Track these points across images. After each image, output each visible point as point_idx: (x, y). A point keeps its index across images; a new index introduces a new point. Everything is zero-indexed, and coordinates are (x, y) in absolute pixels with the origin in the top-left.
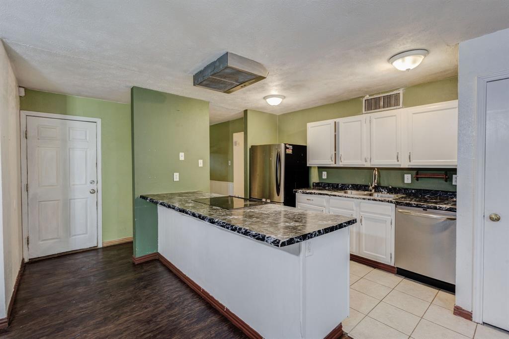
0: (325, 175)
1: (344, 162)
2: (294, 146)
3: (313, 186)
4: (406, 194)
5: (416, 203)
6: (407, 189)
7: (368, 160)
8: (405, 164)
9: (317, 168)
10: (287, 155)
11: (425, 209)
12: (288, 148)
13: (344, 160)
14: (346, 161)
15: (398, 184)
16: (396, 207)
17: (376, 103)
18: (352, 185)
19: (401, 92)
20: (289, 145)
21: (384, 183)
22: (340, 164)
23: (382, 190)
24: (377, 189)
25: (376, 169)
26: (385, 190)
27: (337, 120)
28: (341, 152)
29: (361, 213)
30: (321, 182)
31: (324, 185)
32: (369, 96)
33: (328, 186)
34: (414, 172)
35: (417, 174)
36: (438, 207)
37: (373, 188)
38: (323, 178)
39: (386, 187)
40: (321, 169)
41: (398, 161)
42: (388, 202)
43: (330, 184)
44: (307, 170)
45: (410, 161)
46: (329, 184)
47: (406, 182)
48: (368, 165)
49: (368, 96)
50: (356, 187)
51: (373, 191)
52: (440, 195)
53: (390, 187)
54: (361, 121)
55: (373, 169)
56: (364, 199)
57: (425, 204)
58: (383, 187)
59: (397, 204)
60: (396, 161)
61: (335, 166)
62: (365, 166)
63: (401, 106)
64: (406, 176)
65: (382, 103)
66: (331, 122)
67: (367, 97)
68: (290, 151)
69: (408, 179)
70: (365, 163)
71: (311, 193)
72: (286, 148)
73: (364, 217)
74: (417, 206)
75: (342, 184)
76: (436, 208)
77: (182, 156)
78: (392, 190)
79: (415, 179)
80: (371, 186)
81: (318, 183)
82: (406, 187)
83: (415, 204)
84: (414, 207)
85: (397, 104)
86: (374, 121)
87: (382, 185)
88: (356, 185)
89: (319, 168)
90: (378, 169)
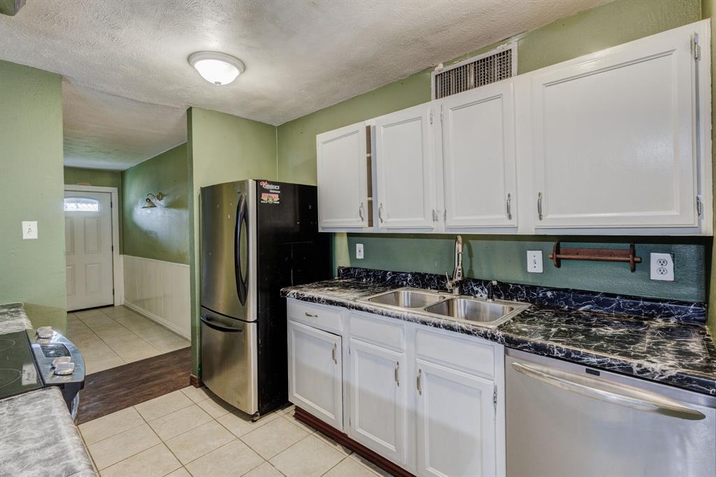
0: (360, 251)
1: (389, 222)
2: (284, 185)
3: (339, 276)
4: (532, 301)
5: (564, 347)
6: (534, 288)
7: (441, 217)
8: (527, 225)
9: (346, 235)
10: (264, 207)
11: (594, 370)
12: (267, 191)
13: (389, 216)
14: (390, 220)
15: (512, 275)
16: (506, 352)
17: (458, 79)
18: (414, 275)
20: (270, 183)
21: (481, 273)
22: (380, 227)
23: (475, 289)
24: (467, 286)
25: (460, 239)
26: (482, 289)
27: (372, 122)
28: (381, 197)
29: (419, 361)
30: (355, 265)
31: (360, 273)
32: (445, 64)
33: (367, 276)
34: (551, 246)
35: (557, 250)
36: (635, 369)
37: (457, 284)
38: (358, 257)
39: (486, 282)
40: (353, 237)
41: (510, 217)
42: (485, 336)
43: (371, 271)
45: (541, 219)
46: (367, 271)
47: (530, 269)
48: (439, 228)
49: (441, 66)
51: (456, 290)
52: (618, 308)
53: (495, 283)
54: (420, 118)
55: (454, 237)
56: (424, 323)
57: (594, 356)
58: (478, 282)
59: (511, 345)
60: (505, 216)
61: (371, 230)
62: (433, 232)
64: (530, 254)
65: (472, 80)
66: (361, 127)
67: (441, 68)
68: (274, 199)
69: (535, 261)
70: (431, 224)
71: (312, 300)
72: (260, 190)
73: (427, 374)
74: (568, 357)
75: (393, 273)
76: (631, 369)
78: (498, 291)
79: (553, 262)
80: (451, 279)
81: (348, 269)
82: (530, 281)
83: (560, 351)
84: (557, 358)
85: (505, 73)
86: (449, 115)
87: (477, 275)
88: (422, 276)
89: (349, 235)
90: (466, 238)
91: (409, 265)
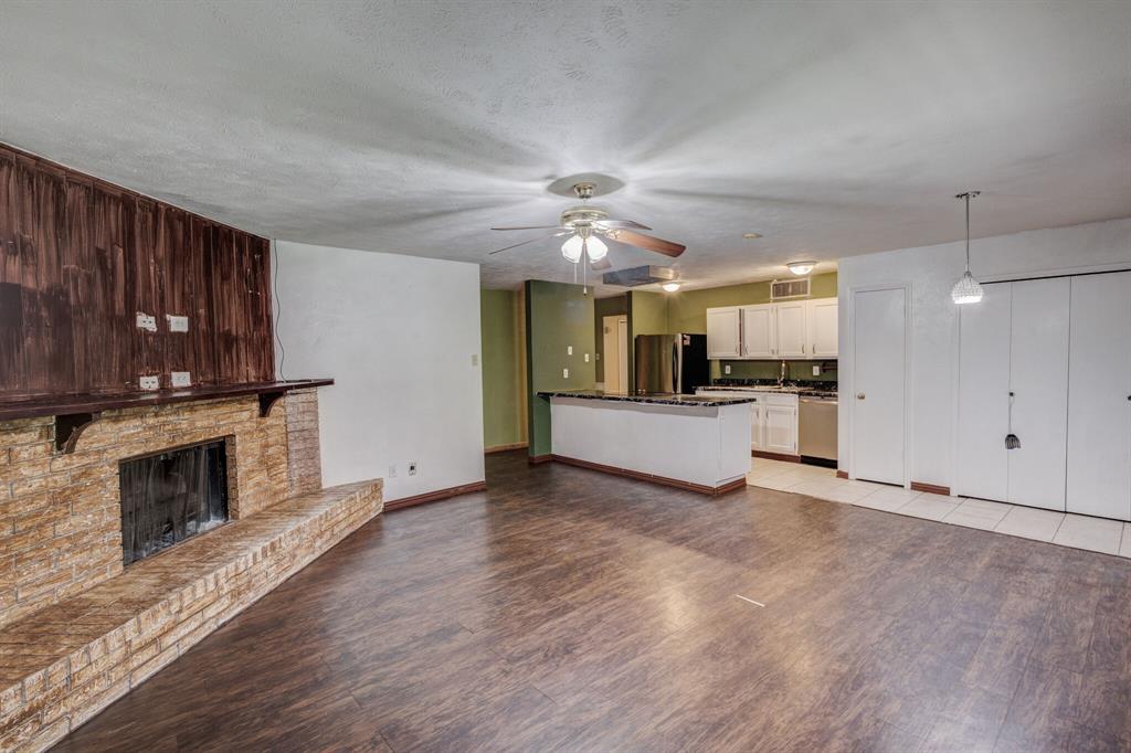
0: (728, 370)
1: (750, 355)
2: (691, 336)
3: (714, 383)
4: (811, 385)
6: (814, 381)
7: (776, 352)
8: (811, 356)
9: (718, 361)
10: (684, 347)
11: (823, 397)
13: (750, 352)
14: (752, 353)
15: (807, 377)
16: (799, 397)
17: (784, 288)
18: (760, 380)
19: (809, 279)
20: (687, 335)
21: (793, 377)
22: (746, 357)
23: (789, 383)
24: (786, 383)
25: (784, 362)
26: (794, 384)
27: (742, 307)
28: (748, 343)
30: (724, 376)
31: (728, 382)
32: (777, 280)
33: (734, 382)
34: (821, 364)
35: (824, 365)
37: (782, 381)
38: (726, 373)
39: (795, 380)
40: (723, 362)
41: (804, 353)
42: (792, 392)
43: (735, 378)
44: (707, 364)
45: (814, 353)
46: (733, 378)
47: (814, 374)
48: (775, 357)
50: (764, 382)
51: (782, 384)
53: (799, 380)
54: (767, 310)
55: (781, 361)
56: (772, 392)
57: (823, 393)
58: (792, 381)
59: (800, 394)
60: (801, 352)
61: (740, 358)
62: (773, 359)
63: (809, 294)
64: (814, 368)
65: (791, 290)
66: (736, 309)
67: (775, 282)
68: (687, 343)
69: (816, 371)
70: (771, 355)
71: (713, 390)
72: (684, 339)
74: (817, 395)
75: (748, 379)
77: (570, 351)
78: (799, 384)
79: (822, 371)
80: (779, 379)
81: (721, 378)
82: (813, 379)
83: (814, 393)
85: (805, 292)
86: (781, 312)
88: (765, 380)
89: (721, 361)
90: (787, 361)
91: (756, 376)
